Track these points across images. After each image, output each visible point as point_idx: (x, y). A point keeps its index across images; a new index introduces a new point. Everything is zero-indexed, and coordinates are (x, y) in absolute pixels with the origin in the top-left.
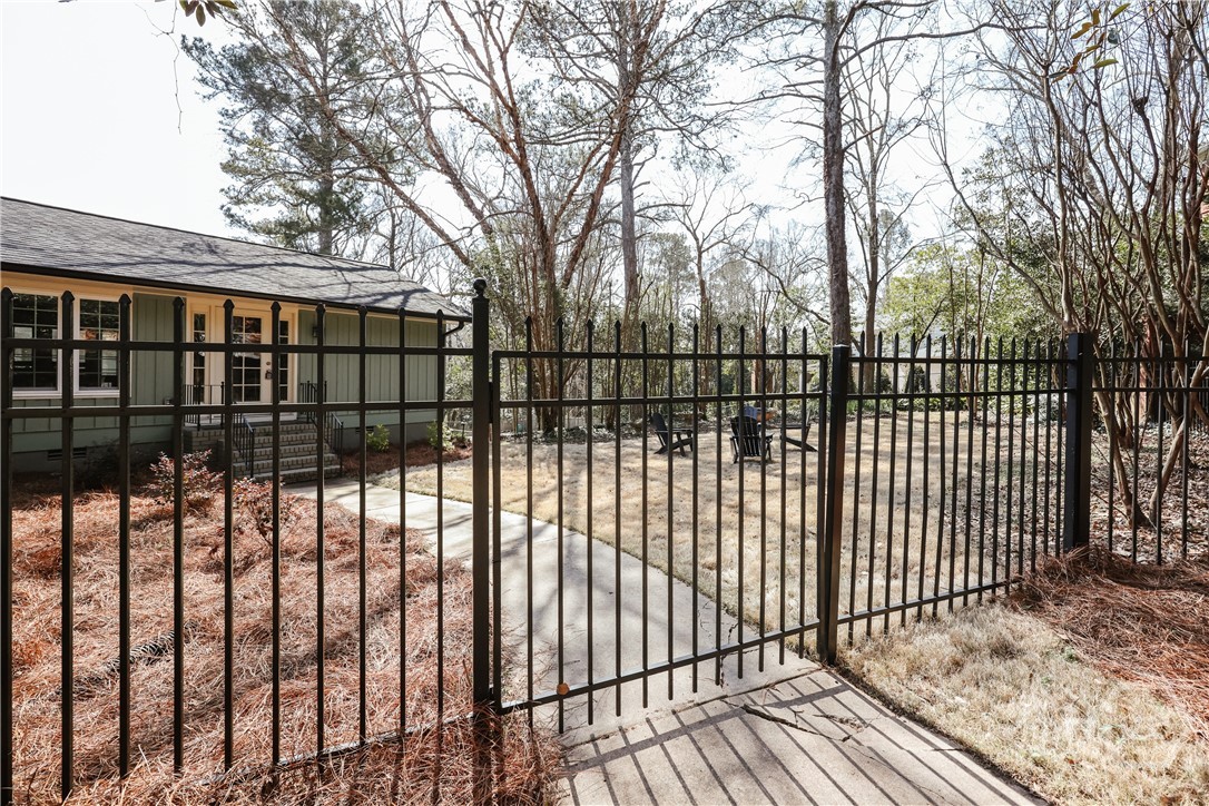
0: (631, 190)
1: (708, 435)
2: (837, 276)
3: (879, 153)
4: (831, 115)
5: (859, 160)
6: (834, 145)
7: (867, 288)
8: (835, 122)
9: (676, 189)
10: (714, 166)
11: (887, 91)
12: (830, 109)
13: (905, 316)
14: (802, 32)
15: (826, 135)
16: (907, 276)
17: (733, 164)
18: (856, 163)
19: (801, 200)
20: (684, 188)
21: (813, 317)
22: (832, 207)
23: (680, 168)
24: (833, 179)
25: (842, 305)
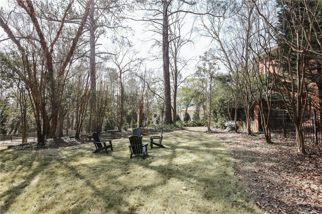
0: (94, 46)
1: (121, 139)
2: (167, 83)
3: (177, 48)
4: (165, 30)
5: (172, 49)
6: (166, 40)
7: (174, 88)
8: (166, 33)
9: (112, 50)
10: (126, 44)
11: (179, 30)
12: (165, 28)
13: (184, 98)
14: (156, 4)
15: (163, 36)
16: (184, 86)
17: (133, 45)
18: (171, 50)
19: (155, 58)
20: (115, 50)
21: (158, 97)
22: (165, 60)
23: (114, 43)
24: (166, 51)
25: (168, 92)
